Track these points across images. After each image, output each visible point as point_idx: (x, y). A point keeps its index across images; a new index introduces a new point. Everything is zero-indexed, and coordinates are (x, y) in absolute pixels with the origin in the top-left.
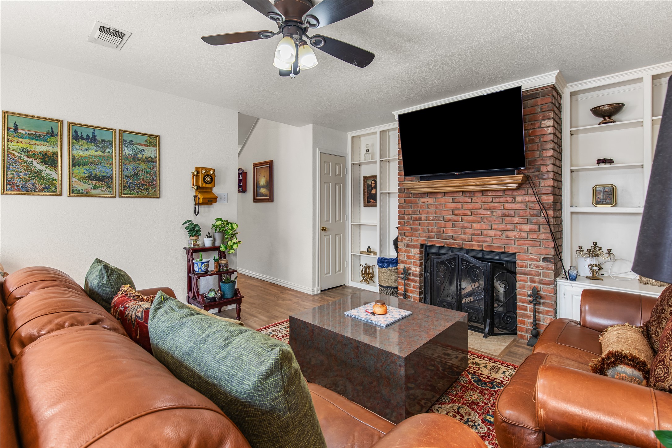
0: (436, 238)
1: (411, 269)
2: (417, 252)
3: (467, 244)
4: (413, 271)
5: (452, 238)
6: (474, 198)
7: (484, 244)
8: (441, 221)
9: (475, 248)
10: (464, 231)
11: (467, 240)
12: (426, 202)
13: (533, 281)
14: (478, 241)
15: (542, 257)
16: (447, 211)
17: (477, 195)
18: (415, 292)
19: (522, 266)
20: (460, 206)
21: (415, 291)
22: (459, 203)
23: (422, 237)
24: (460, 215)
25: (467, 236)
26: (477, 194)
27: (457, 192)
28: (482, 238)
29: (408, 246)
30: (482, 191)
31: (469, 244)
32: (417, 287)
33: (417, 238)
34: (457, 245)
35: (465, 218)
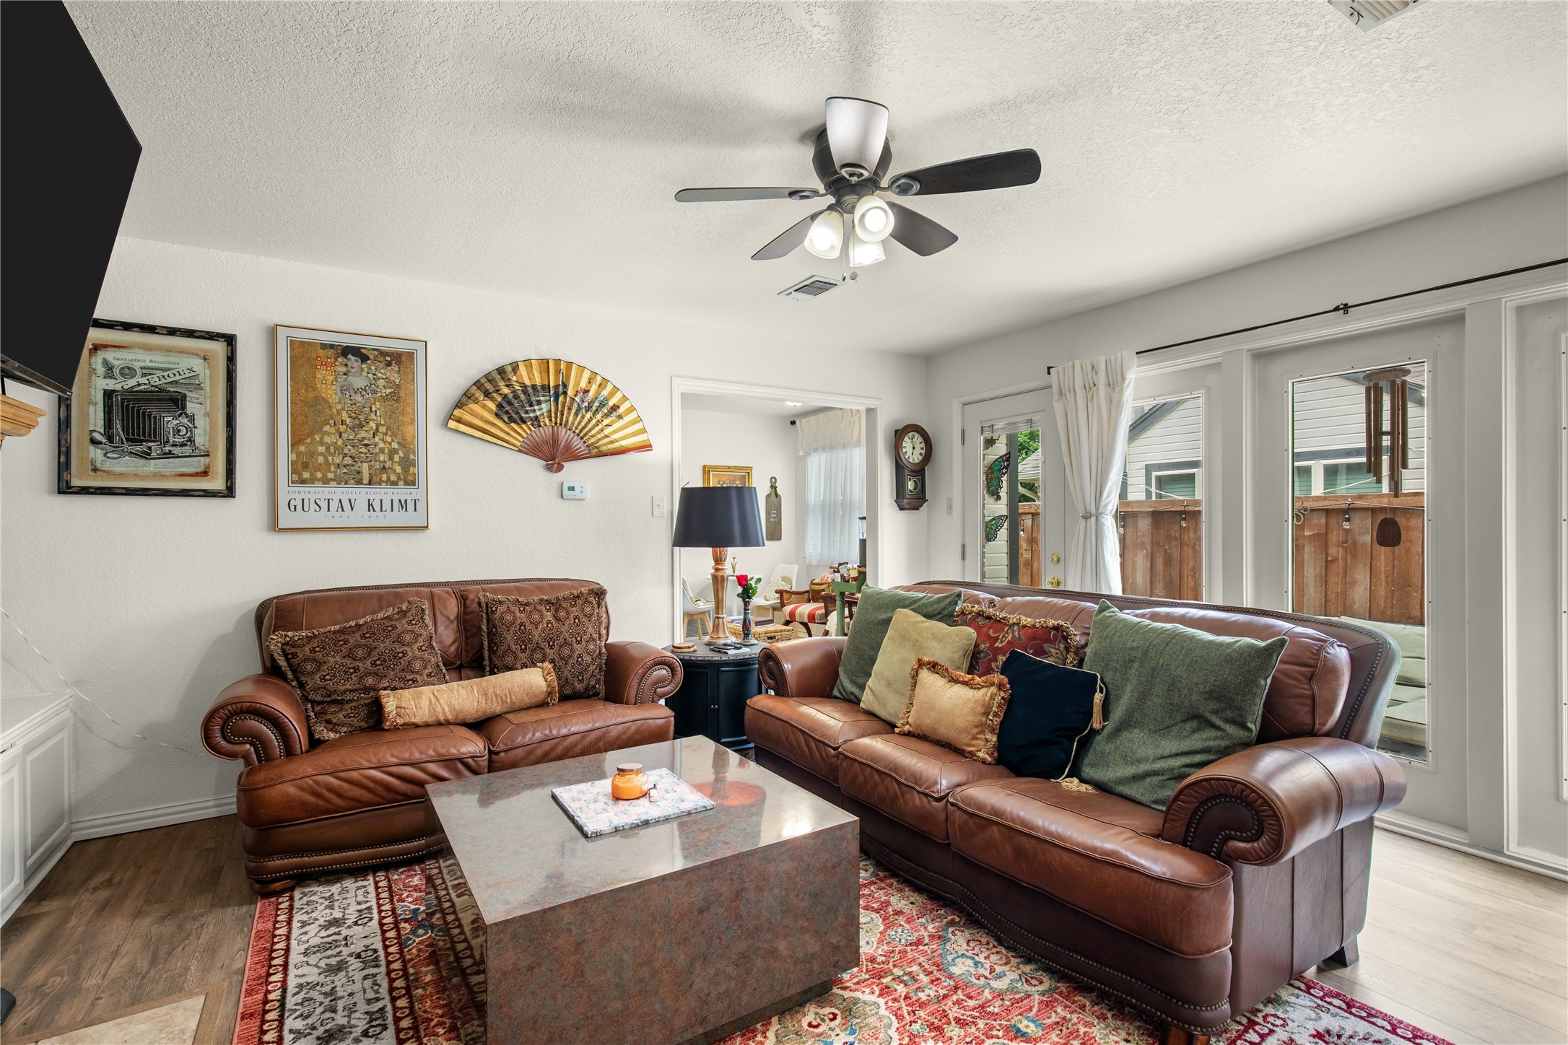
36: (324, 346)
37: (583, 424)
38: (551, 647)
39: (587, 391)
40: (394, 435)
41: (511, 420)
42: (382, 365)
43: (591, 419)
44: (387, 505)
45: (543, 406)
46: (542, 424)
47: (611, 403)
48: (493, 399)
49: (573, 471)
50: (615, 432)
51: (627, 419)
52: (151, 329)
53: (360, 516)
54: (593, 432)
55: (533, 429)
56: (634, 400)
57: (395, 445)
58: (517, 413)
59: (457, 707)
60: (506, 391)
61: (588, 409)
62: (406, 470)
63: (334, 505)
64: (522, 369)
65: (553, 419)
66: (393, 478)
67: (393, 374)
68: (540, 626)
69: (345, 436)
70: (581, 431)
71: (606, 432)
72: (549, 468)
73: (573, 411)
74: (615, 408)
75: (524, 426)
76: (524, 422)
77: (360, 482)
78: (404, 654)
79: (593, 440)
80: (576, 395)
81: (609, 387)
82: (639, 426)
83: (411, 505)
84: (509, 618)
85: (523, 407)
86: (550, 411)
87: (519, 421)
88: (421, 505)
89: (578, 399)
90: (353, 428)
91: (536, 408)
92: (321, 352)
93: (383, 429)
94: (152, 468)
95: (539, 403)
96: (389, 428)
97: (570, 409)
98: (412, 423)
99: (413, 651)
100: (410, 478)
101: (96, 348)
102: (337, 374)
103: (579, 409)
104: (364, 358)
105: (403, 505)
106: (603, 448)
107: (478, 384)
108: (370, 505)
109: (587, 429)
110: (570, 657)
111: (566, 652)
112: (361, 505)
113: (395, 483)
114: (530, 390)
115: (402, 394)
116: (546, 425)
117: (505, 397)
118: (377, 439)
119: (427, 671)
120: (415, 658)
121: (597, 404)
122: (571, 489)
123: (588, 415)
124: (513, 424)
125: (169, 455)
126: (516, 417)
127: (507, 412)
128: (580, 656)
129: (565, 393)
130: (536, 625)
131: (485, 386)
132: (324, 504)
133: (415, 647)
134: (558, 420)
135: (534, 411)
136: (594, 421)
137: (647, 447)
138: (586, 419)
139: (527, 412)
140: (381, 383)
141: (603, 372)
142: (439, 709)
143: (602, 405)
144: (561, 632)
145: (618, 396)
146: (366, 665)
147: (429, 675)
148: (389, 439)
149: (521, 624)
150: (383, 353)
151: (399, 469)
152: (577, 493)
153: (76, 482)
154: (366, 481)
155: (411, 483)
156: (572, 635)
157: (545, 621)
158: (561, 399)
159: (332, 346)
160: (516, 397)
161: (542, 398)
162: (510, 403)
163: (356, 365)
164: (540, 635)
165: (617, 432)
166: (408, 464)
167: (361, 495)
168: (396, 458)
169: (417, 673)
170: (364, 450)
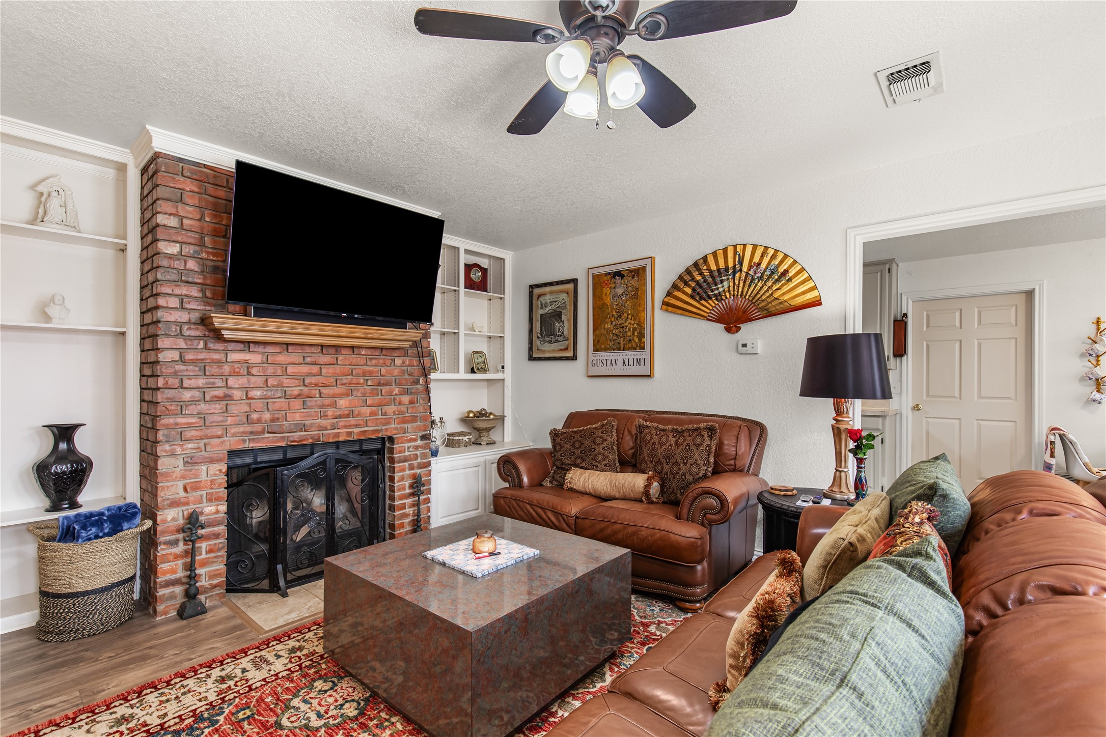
0: (269, 432)
1: (202, 513)
2: (220, 471)
3: (329, 434)
4: (208, 515)
5: (304, 428)
6: (341, 357)
7: (356, 430)
8: (280, 398)
9: (342, 438)
10: (325, 412)
11: (329, 428)
12: (246, 362)
13: (411, 468)
14: (346, 427)
15: (420, 434)
16: (292, 379)
17: (345, 353)
18: (216, 560)
19: (400, 452)
20: (315, 369)
21: (216, 557)
22: (315, 364)
23: (234, 435)
24: (316, 385)
25: (329, 421)
26: (344, 351)
27: (311, 345)
28: (352, 421)
29: (190, 462)
30: (352, 347)
31: (333, 433)
32: (221, 545)
33: (221, 440)
34: (312, 438)
35: (325, 391)
36: (606, 274)
37: (755, 292)
38: (667, 463)
39: (759, 264)
40: (635, 319)
41: (702, 298)
42: (630, 278)
43: (761, 288)
44: (631, 363)
45: (725, 283)
46: (724, 297)
47: (781, 270)
48: (689, 286)
49: (748, 331)
50: (784, 294)
51: (796, 281)
52: (551, 284)
53: (619, 369)
54: (764, 297)
55: (717, 302)
56: (803, 262)
57: (635, 326)
58: (706, 293)
59: (596, 487)
60: (698, 278)
61: (760, 279)
62: (640, 340)
63: (609, 362)
64: (711, 260)
65: (732, 293)
66: (634, 346)
67: (634, 282)
68: (664, 447)
69: (614, 323)
70: (753, 298)
71: (776, 295)
72: (728, 330)
73: (748, 283)
74: (786, 272)
75: (710, 302)
76: (710, 299)
77: (619, 349)
78: (595, 449)
79: (763, 304)
80: (750, 270)
81: (780, 256)
82: (810, 284)
83: (642, 361)
84: (648, 438)
85: (710, 287)
86: (729, 287)
87: (706, 298)
88: (648, 362)
89: (751, 272)
90: (617, 318)
91: (720, 286)
92: (605, 278)
93: (630, 317)
94: (552, 348)
95: (722, 281)
96: (633, 316)
97: (745, 282)
98: (644, 311)
99: (600, 449)
100: (642, 345)
101: (539, 296)
102: (611, 288)
103: (753, 279)
104: (622, 276)
105: (639, 361)
106: (772, 309)
107: (681, 278)
108: (624, 362)
109: (759, 296)
110: (677, 473)
111: (675, 469)
112: (620, 362)
113: (635, 349)
114: (715, 274)
115: (639, 294)
116: (726, 298)
117: (697, 282)
118: (627, 323)
119: (604, 463)
120: (599, 454)
121: (768, 273)
122: (744, 345)
123: (760, 284)
124: (703, 302)
125: (557, 341)
126: (704, 295)
127: (698, 294)
128: (684, 474)
129: (741, 270)
130: (662, 445)
131: (686, 277)
132: (605, 362)
133: (601, 447)
134: (736, 293)
135: (718, 289)
136: (765, 288)
137: (817, 303)
138: (758, 288)
139: (712, 291)
140: (630, 289)
141: (773, 244)
142: (587, 485)
143: (773, 273)
144: (675, 454)
145: (789, 262)
146: (578, 452)
147: (605, 465)
148: (632, 322)
149: (654, 444)
150: (630, 271)
151: (637, 340)
152: (749, 349)
153: (535, 355)
154: (622, 348)
155: (642, 348)
156: (682, 458)
157: (668, 444)
158: (738, 275)
159: (609, 274)
160: (705, 281)
161: (723, 278)
162: (701, 287)
163: (619, 281)
164: (661, 453)
165: (786, 293)
166: (642, 336)
167: (620, 356)
168: (636, 334)
169: (599, 462)
170: (621, 330)
